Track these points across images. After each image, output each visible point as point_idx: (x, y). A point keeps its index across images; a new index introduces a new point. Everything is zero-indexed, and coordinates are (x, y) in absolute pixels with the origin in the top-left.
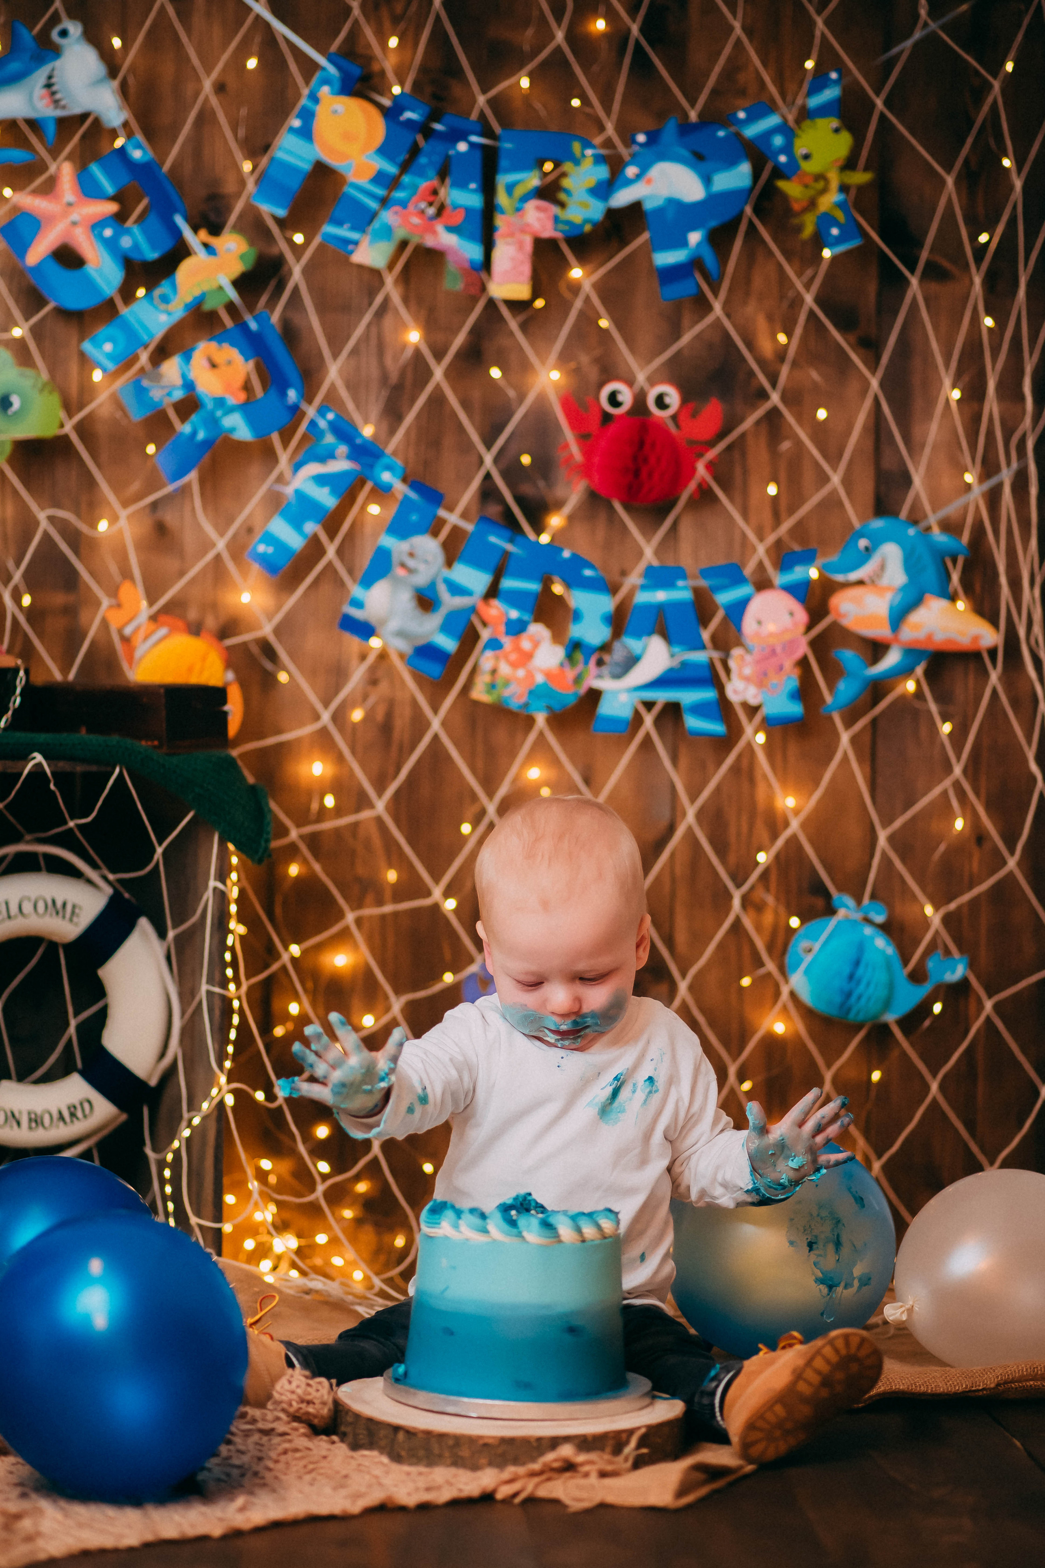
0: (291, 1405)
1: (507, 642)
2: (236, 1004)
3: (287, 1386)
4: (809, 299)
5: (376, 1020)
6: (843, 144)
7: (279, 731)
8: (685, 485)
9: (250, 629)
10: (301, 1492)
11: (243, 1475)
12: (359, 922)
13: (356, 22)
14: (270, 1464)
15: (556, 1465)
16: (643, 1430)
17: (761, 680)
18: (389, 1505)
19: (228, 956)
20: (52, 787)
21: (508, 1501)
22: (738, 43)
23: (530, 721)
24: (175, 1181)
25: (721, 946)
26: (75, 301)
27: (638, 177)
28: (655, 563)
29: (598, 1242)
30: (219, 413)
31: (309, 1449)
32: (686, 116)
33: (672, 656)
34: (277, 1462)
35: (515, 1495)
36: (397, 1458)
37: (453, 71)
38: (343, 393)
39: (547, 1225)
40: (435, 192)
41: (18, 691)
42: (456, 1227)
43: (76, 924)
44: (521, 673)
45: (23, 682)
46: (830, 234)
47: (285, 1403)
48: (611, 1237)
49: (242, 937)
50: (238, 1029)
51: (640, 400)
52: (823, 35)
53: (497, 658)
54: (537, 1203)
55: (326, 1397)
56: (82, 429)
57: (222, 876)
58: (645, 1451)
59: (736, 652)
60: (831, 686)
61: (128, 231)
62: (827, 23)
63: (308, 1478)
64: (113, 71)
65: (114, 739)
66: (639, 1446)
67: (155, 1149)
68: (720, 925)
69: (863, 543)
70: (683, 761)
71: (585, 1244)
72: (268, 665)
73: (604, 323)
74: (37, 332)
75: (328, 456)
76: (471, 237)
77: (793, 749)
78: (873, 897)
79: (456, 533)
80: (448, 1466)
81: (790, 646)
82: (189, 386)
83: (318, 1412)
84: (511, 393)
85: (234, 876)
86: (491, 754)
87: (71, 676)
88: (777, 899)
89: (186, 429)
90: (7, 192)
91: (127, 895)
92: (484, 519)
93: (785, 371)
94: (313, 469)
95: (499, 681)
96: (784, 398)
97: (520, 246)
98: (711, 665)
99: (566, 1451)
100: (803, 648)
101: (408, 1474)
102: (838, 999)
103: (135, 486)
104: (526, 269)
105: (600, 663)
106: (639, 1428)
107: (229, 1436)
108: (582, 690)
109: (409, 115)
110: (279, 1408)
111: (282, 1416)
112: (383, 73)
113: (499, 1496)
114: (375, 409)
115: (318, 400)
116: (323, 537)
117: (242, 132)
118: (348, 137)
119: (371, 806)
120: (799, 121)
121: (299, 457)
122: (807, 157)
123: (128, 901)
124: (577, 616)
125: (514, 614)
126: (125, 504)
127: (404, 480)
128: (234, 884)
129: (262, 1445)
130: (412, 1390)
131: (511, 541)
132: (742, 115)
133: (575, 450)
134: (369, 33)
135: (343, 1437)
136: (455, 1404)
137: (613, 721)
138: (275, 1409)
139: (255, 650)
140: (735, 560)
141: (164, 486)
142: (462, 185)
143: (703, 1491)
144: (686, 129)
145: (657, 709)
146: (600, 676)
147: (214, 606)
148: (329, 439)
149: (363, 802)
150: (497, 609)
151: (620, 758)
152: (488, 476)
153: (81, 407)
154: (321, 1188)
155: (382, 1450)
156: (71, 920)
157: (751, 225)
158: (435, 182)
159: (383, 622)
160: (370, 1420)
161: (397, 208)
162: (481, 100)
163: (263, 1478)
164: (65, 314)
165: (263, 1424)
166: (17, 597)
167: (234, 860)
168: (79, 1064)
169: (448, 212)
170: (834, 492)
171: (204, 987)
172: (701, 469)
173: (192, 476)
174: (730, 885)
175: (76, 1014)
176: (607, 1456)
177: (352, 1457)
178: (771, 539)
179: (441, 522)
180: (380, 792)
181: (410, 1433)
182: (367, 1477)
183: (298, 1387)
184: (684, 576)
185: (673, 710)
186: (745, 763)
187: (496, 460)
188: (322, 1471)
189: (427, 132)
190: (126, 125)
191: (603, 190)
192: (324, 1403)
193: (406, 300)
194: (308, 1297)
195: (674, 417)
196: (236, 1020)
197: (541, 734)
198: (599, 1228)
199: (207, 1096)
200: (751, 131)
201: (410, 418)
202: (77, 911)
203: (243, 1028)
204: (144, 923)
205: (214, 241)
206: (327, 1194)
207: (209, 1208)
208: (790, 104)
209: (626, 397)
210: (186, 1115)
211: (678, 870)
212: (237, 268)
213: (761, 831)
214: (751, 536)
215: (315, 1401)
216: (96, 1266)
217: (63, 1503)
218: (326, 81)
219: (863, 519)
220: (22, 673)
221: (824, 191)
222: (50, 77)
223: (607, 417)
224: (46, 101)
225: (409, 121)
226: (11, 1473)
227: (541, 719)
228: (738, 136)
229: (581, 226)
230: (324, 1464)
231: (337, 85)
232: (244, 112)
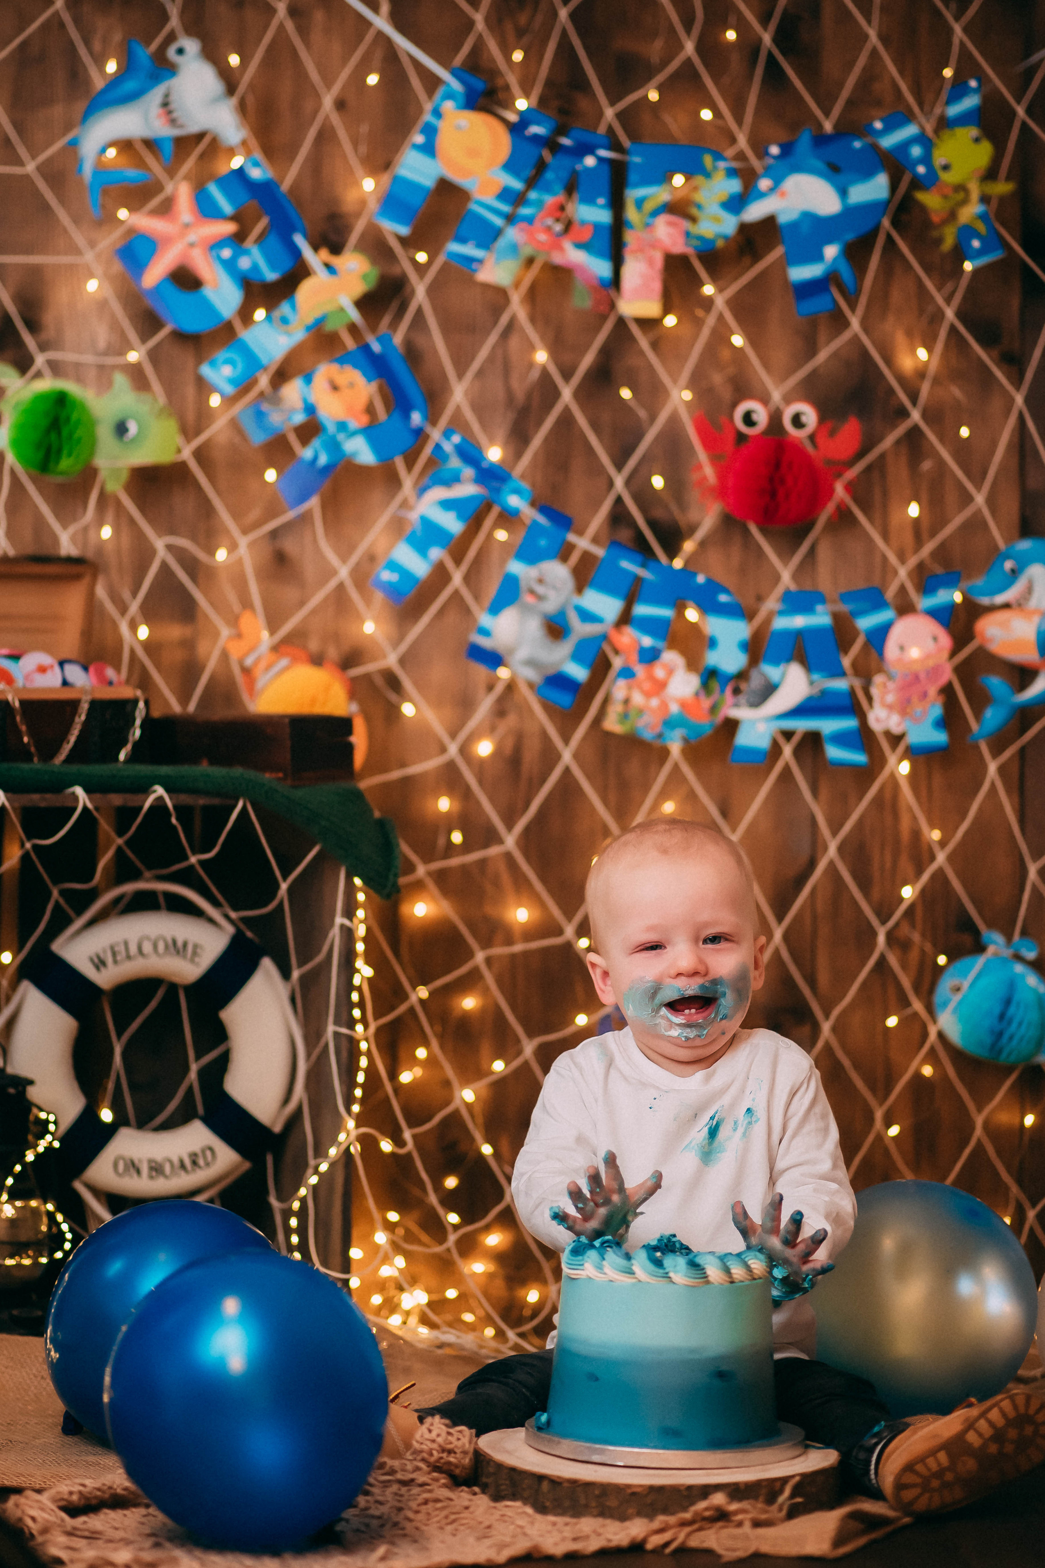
0: (431, 1455)
1: (640, 670)
2: (364, 1046)
3: (427, 1435)
4: (950, 313)
5: (506, 1065)
6: (983, 153)
7: (403, 765)
8: (824, 505)
9: (374, 659)
10: (443, 1542)
11: (382, 1526)
12: (489, 961)
13: (480, 36)
14: (410, 1515)
15: (707, 1514)
16: (797, 1478)
17: (904, 708)
18: (536, 1555)
19: (355, 997)
20: (174, 821)
21: (659, 1550)
22: (874, 52)
23: (664, 753)
24: (302, 1231)
25: (864, 984)
26: (192, 324)
27: (772, 190)
28: (793, 587)
29: (747, 1283)
30: (341, 437)
31: (451, 1500)
32: (820, 126)
33: (811, 683)
34: (417, 1512)
35: (667, 1544)
36: (542, 1509)
37: (580, 84)
38: (469, 415)
39: (694, 1265)
40: (562, 208)
41: (138, 722)
42: (600, 1268)
43: (197, 965)
44: (654, 702)
45: (144, 713)
46: (970, 246)
47: (425, 1452)
48: (760, 1278)
49: (369, 979)
50: (367, 1071)
51: (776, 418)
52: (962, 44)
53: (630, 688)
54: (682, 1244)
55: (467, 1445)
56: (200, 454)
57: (349, 913)
58: (799, 1500)
59: (878, 679)
60: (978, 714)
61: (246, 252)
62: (965, 30)
63: (449, 1528)
64: (231, 89)
65: (238, 771)
66: (793, 1495)
67: (280, 1199)
68: (863, 964)
69: (1008, 565)
70: (824, 792)
71: (734, 1284)
72: (393, 697)
73: (738, 340)
74: (154, 356)
75: (454, 480)
76: (599, 254)
77: (938, 780)
78: (1024, 933)
79: (587, 559)
80: (595, 1516)
81: (934, 671)
82: (311, 410)
83: (460, 1462)
84: (642, 414)
85: (361, 913)
86: (624, 786)
87: (192, 707)
88: (923, 935)
89: (307, 453)
90: (123, 214)
91: (249, 934)
92: (614, 544)
93: (925, 389)
94: (439, 493)
95: (632, 713)
96: (925, 415)
97: (650, 262)
98: (852, 693)
99: (718, 1499)
100: (948, 674)
101: (554, 1524)
102: (988, 1040)
103: (255, 514)
104: (657, 286)
105: (737, 691)
106: (793, 1476)
107: (368, 1487)
108: (719, 719)
109: (536, 129)
110: (419, 1458)
111: (422, 1465)
112: (507, 88)
113: (649, 1546)
114: (501, 433)
115: (443, 421)
116: (450, 564)
117: (363, 149)
118: (473, 153)
119: (500, 841)
120: (937, 131)
121: (426, 480)
122: (946, 168)
123: (251, 941)
124: (712, 643)
125: (647, 641)
126: (245, 531)
127: (533, 504)
128: (361, 922)
129: (402, 1496)
130: (556, 1439)
131: (643, 565)
132: (878, 125)
133: (709, 472)
134: (492, 46)
135: (484, 1489)
136: (602, 1452)
137: (749, 751)
138: (415, 1459)
139: (379, 681)
140: (876, 582)
141: (284, 512)
142: (589, 200)
143: (862, 1541)
144: (820, 140)
145: (796, 739)
146: (736, 705)
147: (336, 637)
148: (455, 463)
149: (491, 837)
150: (630, 637)
151: (758, 791)
152: (619, 500)
153: (198, 432)
154: (452, 1238)
155: (525, 1501)
156: (192, 961)
157: (890, 239)
158: (561, 197)
159: (512, 651)
160: (513, 1470)
161: (524, 225)
162: (609, 113)
163: (403, 1529)
164: (181, 337)
165: (403, 1475)
166: (133, 627)
167: (361, 897)
168: (200, 1110)
169: (576, 228)
170: (979, 511)
171: (331, 1028)
172: (839, 489)
173: (314, 503)
174: (874, 921)
175: (198, 1057)
176: (760, 1505)
177: (495, 1508)
178: (913, 561)
179: (570, 548)
180: (510, 827)
181: (555, 1482)
182: (512, 1527)
183: (438, 1435)
184: (822, 600)
185: (813, 740)
186: (888, 795)
187: (628, 483)
188: (464, 1521)
189: (554, 147)
190: (244, 143)
191: (735, 204)
192: (465, 1453)
193: (533, 319)
194: (440, 1352)
195: (812, 437)
196: (364, 1062)
197: (676, 767)
198: (748, 1269)
199: (334, 1141)
200: (888, 142)
201: (537, 441)
202: (199, 950)
203: (371, 1071)
204: (267, 963)
205: (335, 261)
206: (459, 1243)
207: (337, 1260)
208: (927, 114)
209: (761, 416)
210: (312, 1162)
211: (820, 906)
212: (359, 288)
213: (906, 865)
214: (893, 559)
215: (456, 1450)
216: (231, 1306)
217: (198, 1553)
218: (449, 96)
219: (1009, 540)
220: (141, 705)
221: (965, 201)
222: (167, 95)
223: (741, 437)
224: (163, 120)
225: (536, 138)
226: (143, 1524)
227: (676, 748)
228: (875, 148)
229: (712, 242)
230: (465, 1514)
231: (461, 99)
232: (364, 129)
